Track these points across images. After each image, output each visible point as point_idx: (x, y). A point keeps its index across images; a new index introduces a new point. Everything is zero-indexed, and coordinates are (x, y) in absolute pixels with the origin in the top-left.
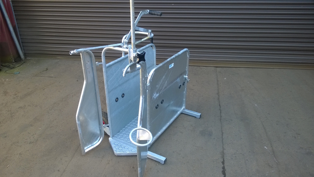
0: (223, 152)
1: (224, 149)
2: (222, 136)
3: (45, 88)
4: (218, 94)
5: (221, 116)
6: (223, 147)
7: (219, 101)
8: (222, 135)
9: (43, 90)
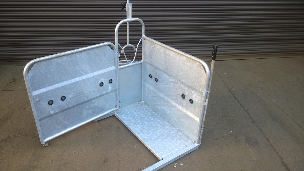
0: (283, 163)
1: (282, 159)
2: (269, 142)
3: (25, 107)
4: (230, 91)
5: (252, 118)
6: (279, 156)
7: (238, 101)
8: (268, 140)
9: (24, 109)
